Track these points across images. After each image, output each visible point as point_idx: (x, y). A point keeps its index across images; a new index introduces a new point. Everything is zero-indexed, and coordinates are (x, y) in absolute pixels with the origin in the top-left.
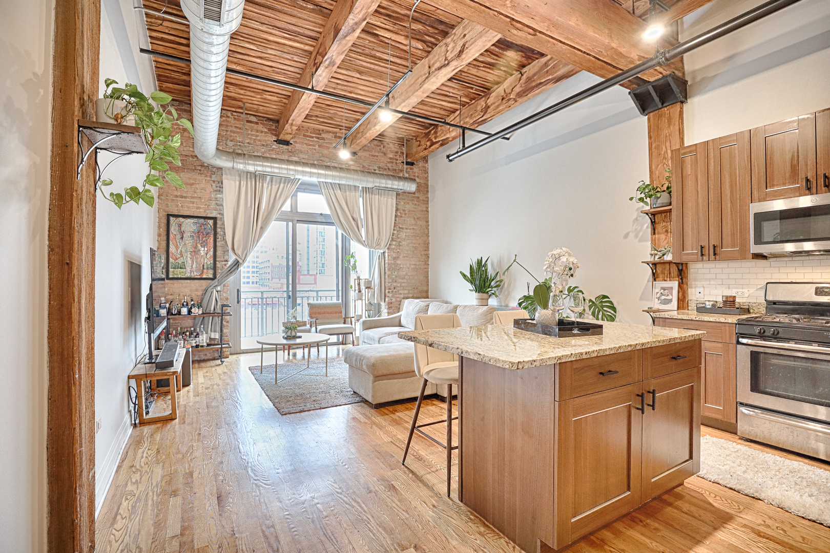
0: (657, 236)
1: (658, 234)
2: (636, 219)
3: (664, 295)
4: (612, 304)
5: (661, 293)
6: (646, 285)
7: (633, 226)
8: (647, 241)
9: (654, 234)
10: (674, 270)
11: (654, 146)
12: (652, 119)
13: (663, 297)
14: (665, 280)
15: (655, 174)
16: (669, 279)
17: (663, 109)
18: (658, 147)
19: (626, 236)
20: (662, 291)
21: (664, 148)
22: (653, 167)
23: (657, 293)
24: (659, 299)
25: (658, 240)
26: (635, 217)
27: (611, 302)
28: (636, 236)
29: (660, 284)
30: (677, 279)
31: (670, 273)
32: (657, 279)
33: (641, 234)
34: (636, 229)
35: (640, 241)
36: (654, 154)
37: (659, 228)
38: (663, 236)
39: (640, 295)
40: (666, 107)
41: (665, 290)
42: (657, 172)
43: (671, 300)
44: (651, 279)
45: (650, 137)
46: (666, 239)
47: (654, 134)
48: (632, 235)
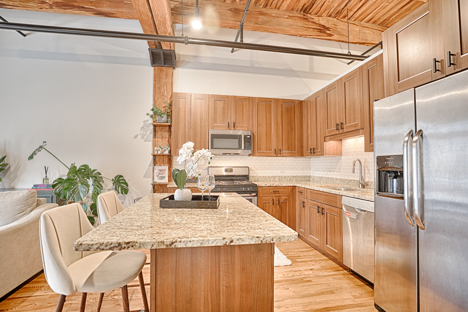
0: (156, 139)
1: (157, 138)
2: (143, 127)
3: (161, 174)
4: (125, 181)
5: (159, 173)
6: (148, 168)
7: (141, 131)
8: (149, 141)
9: (155, 138)
10: (166, 159)
11: (157, 86)
12: (156, 70)
13: (160, 175)
14: (161, 165)
15: (157, 103)
16: (163, 165)
17: (163, 67)
18: (159, 88)
19: (136, 137)
20: (159, 172)
21: (163, 89)
22: (156, 99)
23: (157, 173)
24: (158, 176)
25: (157, 141)
26: (142, 126)
27: (124, 180)
28: (143, 138)
29: (157, 168)
30: (168, 165)
31: (164, 161)
32: (156, 165)
33: (146, 137)
34: (143, 134)
35: (145, 141)
36: (157, 91)
37: (158, 134)
38: (160, 140)
39: (144, 174)
40: (165, 67)
41: (161, 171)
42: (158, 102)
43: (164, 177)
44: (152, 164)
45: (155, 81)
46: (162, 141)
47: (157, 79)
48: (139, 137)
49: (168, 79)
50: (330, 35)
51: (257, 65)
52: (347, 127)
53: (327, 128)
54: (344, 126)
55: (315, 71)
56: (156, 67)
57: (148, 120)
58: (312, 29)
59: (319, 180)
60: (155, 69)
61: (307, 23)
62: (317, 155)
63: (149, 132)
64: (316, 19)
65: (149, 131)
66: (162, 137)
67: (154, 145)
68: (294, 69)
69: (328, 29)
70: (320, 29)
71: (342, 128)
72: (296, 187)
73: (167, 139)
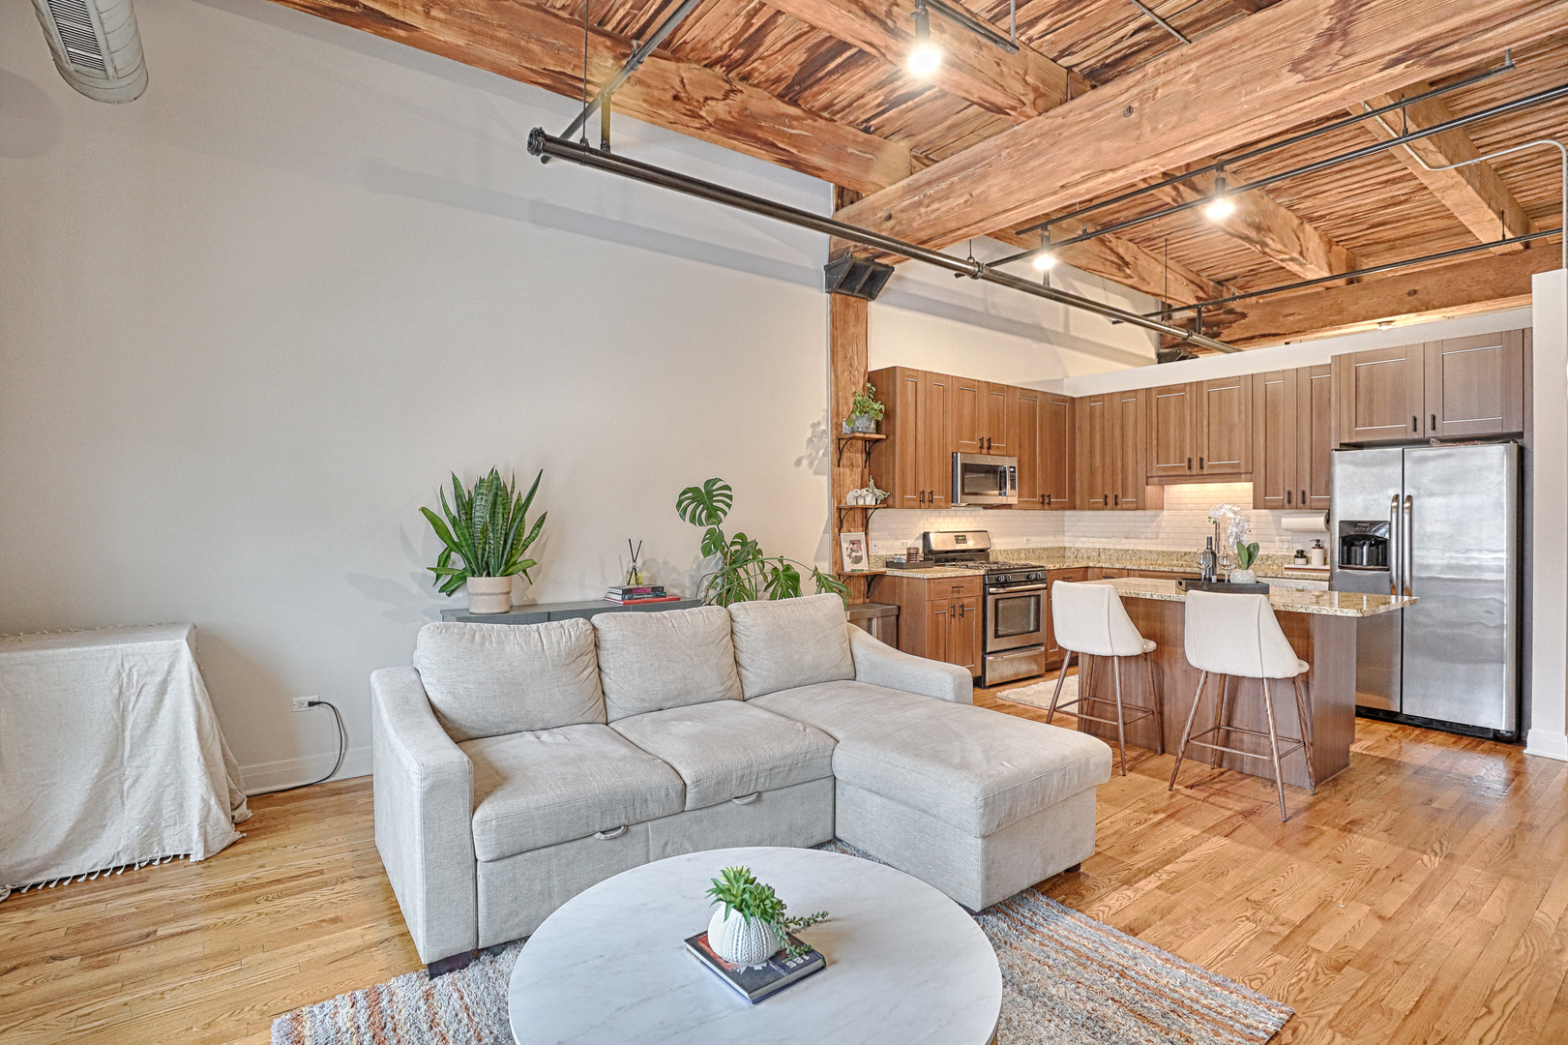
0: (841, 469)
1: (842, 466)
3: (853, 551)
5: (849, 549)
7: (807, 448)
8: (822, 474)
9: (838, 465)
10: (859, 516)
12: (838, 302)
13: (854, 554)
14: (850, 531)
17: (850, 298)
19: (798, 463)
20: (849, 545)
21: (850, 349)
22: (839, 371)
23: (846, 547)
24: (850, 556)
25: (842, 474)
26: (810, 435)
28: (811, 465)
29: (846, 538)
32: (842, 529)
33: (816, 463)
34: (811, 455)
35: (815, 473)
36: (839, 354)
37: (845, 458)
38: (847, 470)
39: (814, 553)
40: (856, 297)
41: (854, 544)
42: (843, 380)
43: (861, 558)
44: (833, 527)
46: (851, 474)
48: (805, 462)
49: (859, 327)
50: (1129, 277)
51: (993, 312)
52: (1212, 466)
53: (1155, 461)
54: (1206, 464)
55: (1073, 333)
56: (838, 296)
57: (819, 423)
58: (1109, 263)
59: (1095, 554)
60: (833, 303)
61: (1104, 249)
62: (1122, 509)
63: (822, 452)
64: (1114, 243)
65: (821, 449)
66: (852, 464)
67: (836, 485)
68: (1046, 325)
69: (1127, 264)
70: (1119, 265)
71: (1202, 468)
72: (1090, 570)
73: (860, 469)
